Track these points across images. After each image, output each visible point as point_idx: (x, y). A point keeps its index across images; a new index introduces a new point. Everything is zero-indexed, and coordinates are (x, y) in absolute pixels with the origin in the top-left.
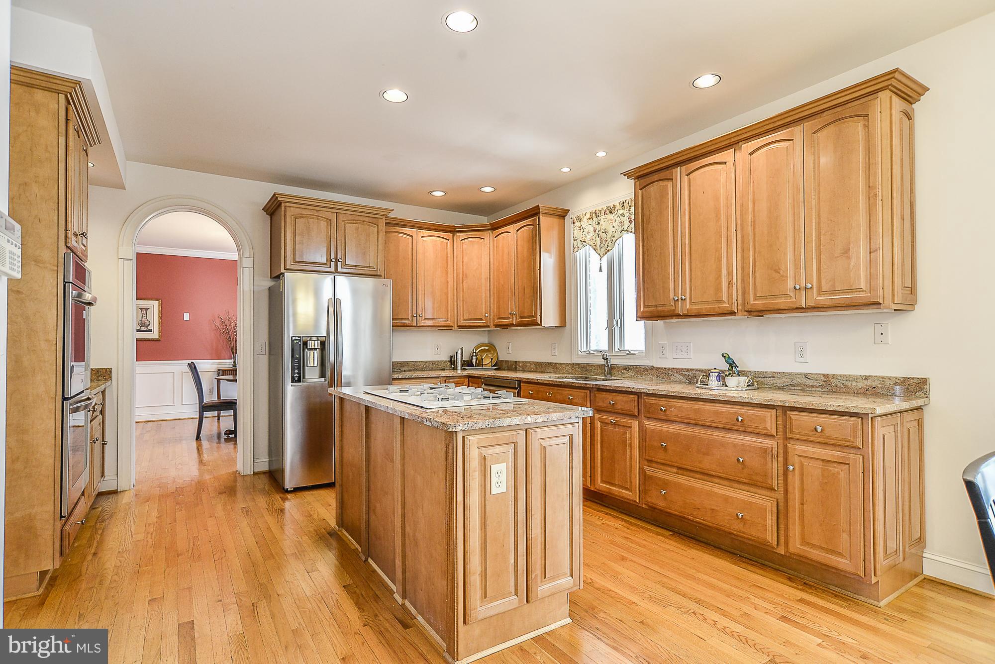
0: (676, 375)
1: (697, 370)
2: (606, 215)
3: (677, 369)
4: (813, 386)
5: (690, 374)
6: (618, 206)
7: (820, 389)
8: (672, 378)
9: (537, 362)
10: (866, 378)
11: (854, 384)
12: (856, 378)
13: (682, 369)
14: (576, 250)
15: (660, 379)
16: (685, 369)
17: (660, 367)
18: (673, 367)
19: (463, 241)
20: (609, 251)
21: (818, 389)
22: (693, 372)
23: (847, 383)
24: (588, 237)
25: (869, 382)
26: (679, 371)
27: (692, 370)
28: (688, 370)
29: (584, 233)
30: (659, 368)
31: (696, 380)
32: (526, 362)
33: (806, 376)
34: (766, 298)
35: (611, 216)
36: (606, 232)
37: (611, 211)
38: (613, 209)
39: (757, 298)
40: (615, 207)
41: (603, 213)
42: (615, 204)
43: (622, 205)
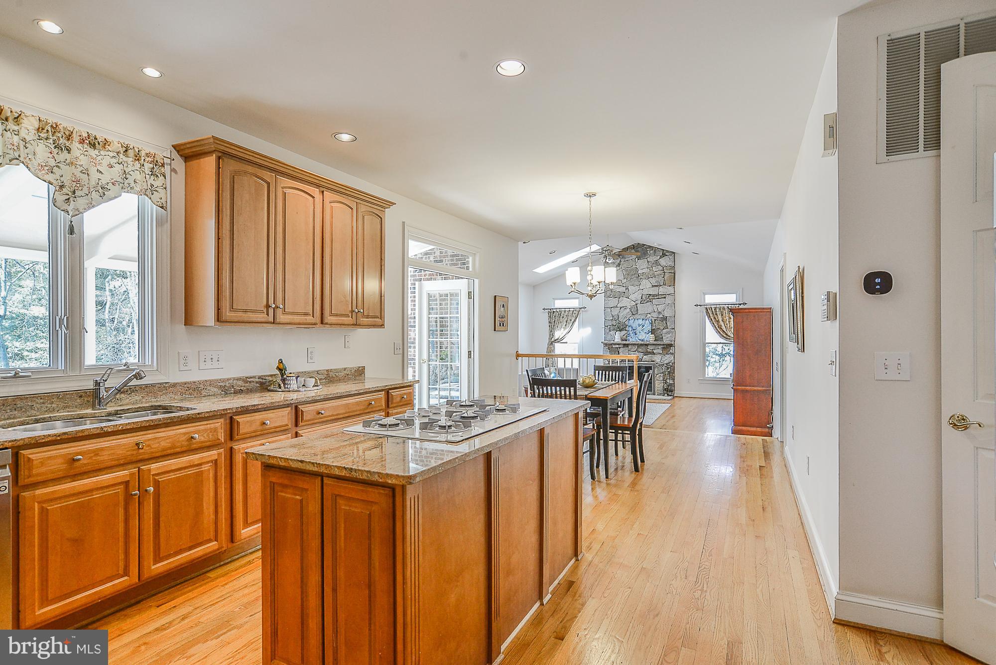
0: (209, 388)
1: (234, 379)
2: (84, 146)
3: (210, 381)
4: (321, 379)
5: (227, 384)
6: (114, 145)
7: (325, 381)
8: (204, 392)
11: (340, 374)
13: (217, 380)
15: (187, 396)
16: (220, 380)
18: (204, 379)
21: (323, 381)
22: (229, 382)
23: (337, 374)
24: (36, 162)
26: (211, 383)
27: (228, 380)
28: (223, 381)
31: (233, 390)
33: (317, 372)
34: (337, 315)
35: (93, 153)
36: (88, 174)
37: (94, 144)
38: (101, 143)
39: (332, 314)
40: (106, 143)
41: (76, 138)
42: (109, 139)
43: (124, 149)
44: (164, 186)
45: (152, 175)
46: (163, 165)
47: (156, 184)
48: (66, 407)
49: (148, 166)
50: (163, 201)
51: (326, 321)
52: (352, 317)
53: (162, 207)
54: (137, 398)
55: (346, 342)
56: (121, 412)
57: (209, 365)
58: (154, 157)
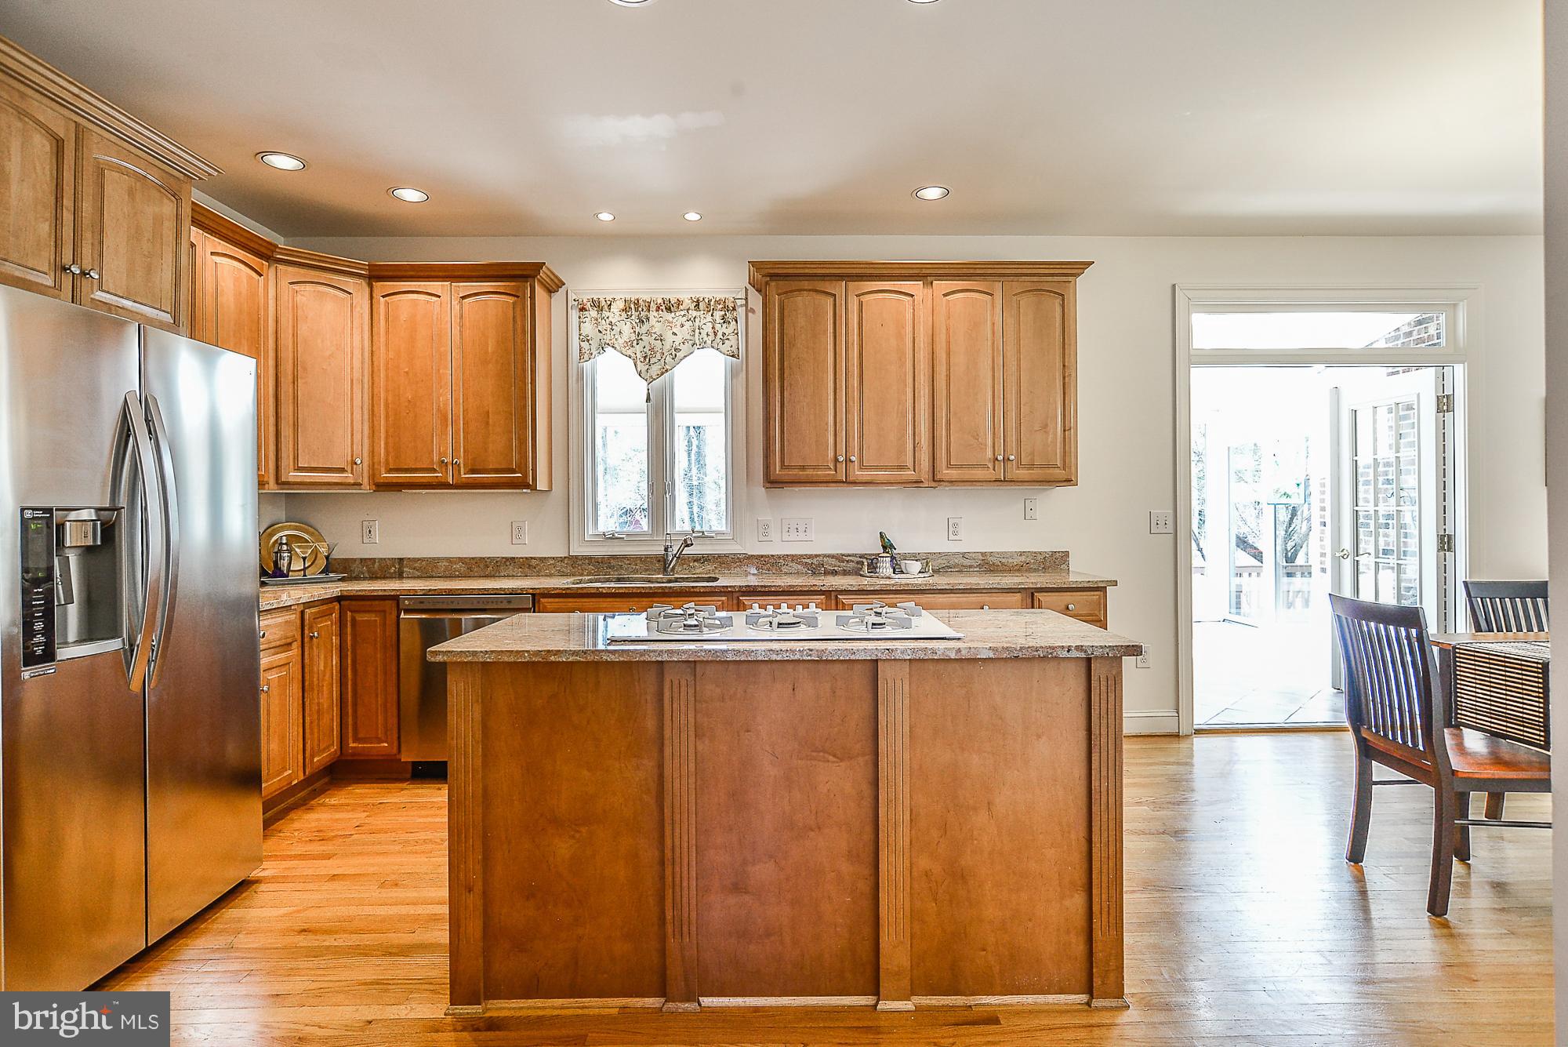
0: (790, 564)
1: (825, 556)
2: (660, 312)
4: (970, 567)
5: (815, 561)
6: (687, 303)
7: (978, 569)
8: (785, 569)
9: (473, 558)
10: (1022, 554)
11: (1010, 560)
12: (1011, 555)
13: (802, 556)
14: (586, 357)
15: (762, 570)
16: (806, 555)
17: (763, 554)
18: (786, 553)
19: (296, 287)
20: (667, 371)
21: (975, 570)
22: (819, 558)
23: (1003, 561)
24: (621, 341)
25: (1023, 558)
26: (794, 558)
27: (817, 556)
28: (810, 557)
29: (613, 333)
30: (762, 556)
32: (434, 559)
33: (964, 555)
34: (960, 467)
35: (669, 316)
36: (661, 340)
37: (670, 308)
38: (675, 305)
39: (949, 466)
40: (679, 303)
41: (653, 307)
42: (681, 298)
43: (695, 304)
44: (736, 332)
45: (724, 322)
46: (734, 309)
47: (727, 332)
48: (647, 570)
49: (718, 315)
50: (734, 349)
51: (938, 477)
52: (994, 470)
53: (733, 356)
54: (709, 567)
55: (1028, 510)
56: (680, 580)
57: (793, 536)
58: (725, 302)
